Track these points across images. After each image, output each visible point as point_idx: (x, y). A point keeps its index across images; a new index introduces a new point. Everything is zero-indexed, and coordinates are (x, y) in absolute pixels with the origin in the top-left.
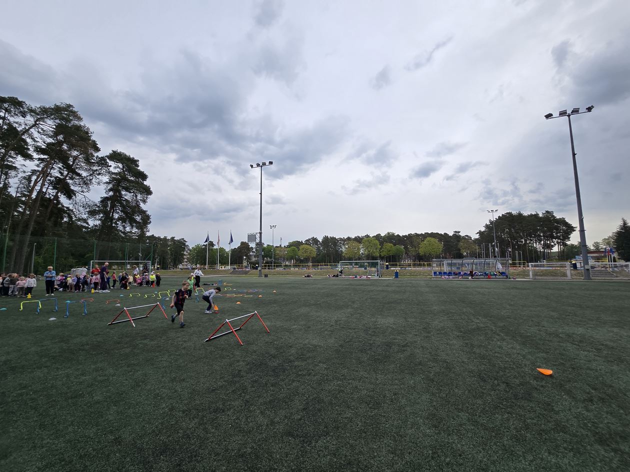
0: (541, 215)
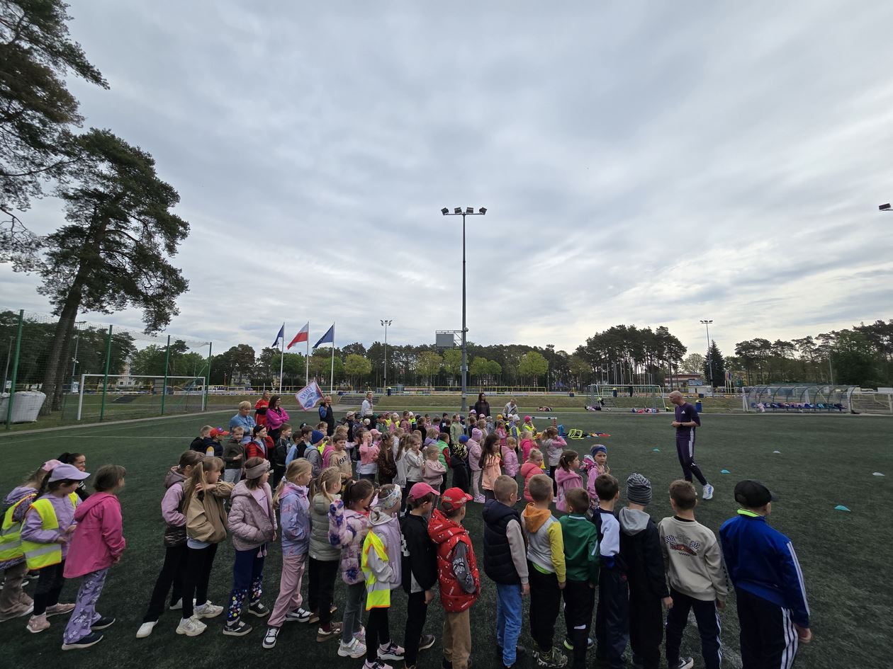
0: (654, 331)
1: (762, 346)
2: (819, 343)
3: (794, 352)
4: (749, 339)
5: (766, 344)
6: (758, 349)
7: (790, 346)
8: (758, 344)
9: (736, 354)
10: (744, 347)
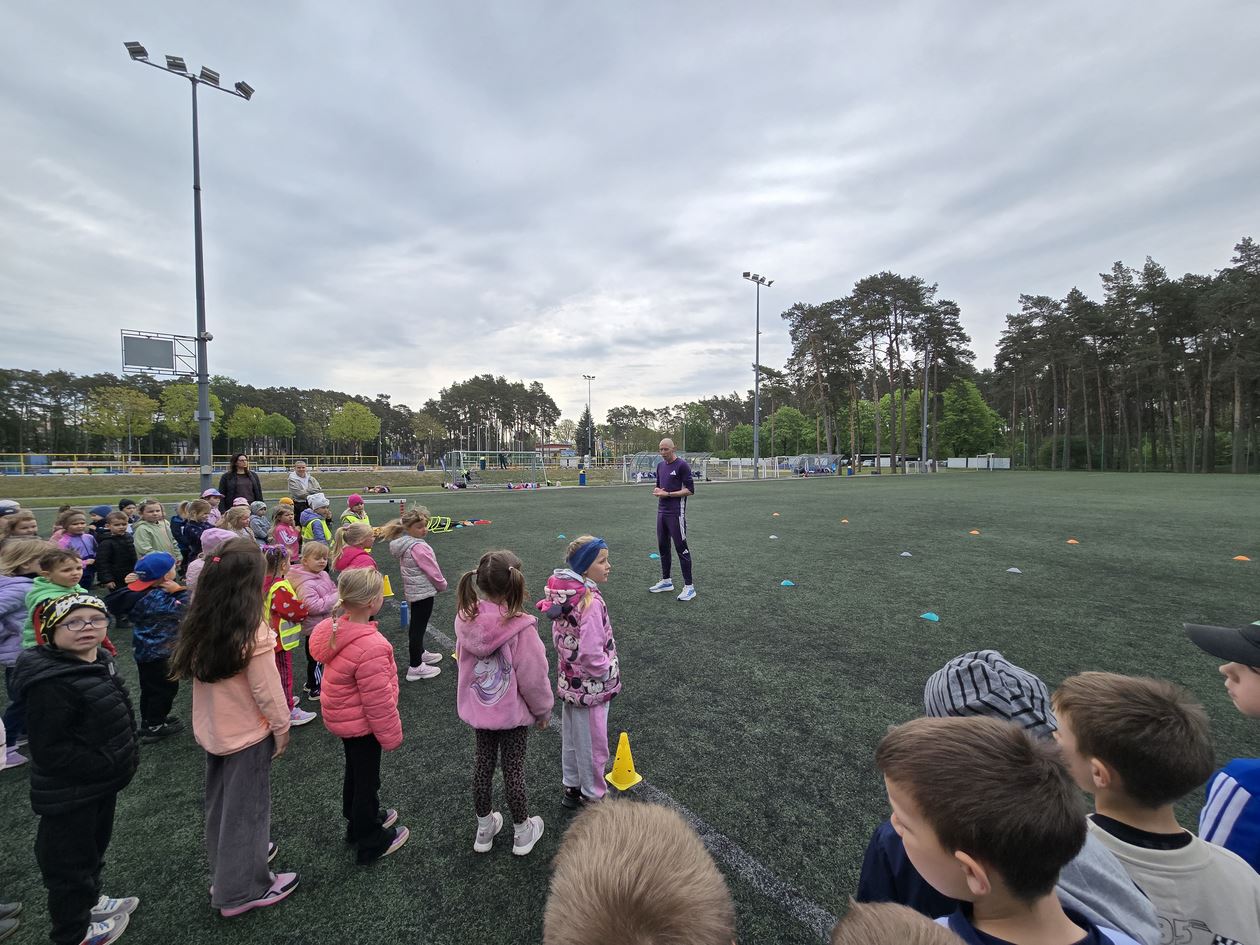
1: (630, 414)
2: (674, 413)
3: (655, 422)
4: (620, 405)
5: (633, 412)
6: (627, 417)
7: (654, 415)
8: (627, 412)
9: (608, 421)
10: (615, 414)
